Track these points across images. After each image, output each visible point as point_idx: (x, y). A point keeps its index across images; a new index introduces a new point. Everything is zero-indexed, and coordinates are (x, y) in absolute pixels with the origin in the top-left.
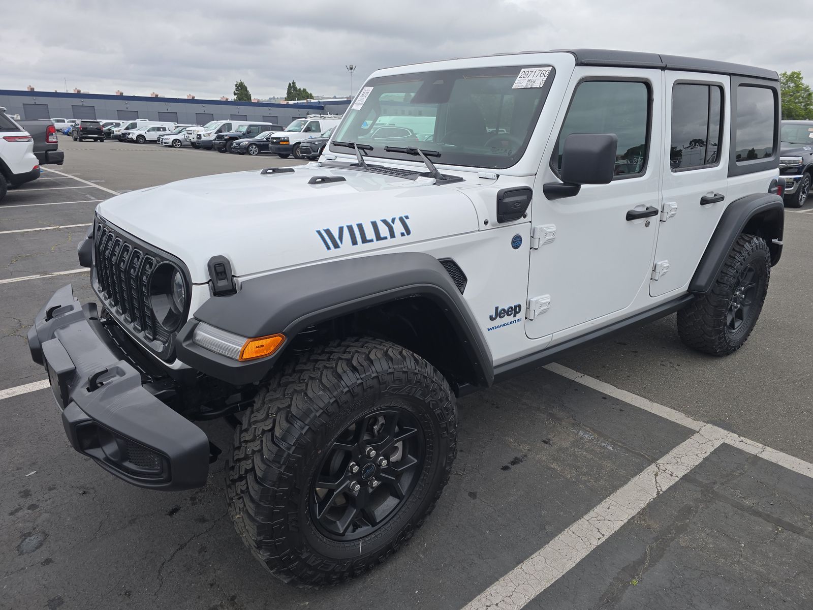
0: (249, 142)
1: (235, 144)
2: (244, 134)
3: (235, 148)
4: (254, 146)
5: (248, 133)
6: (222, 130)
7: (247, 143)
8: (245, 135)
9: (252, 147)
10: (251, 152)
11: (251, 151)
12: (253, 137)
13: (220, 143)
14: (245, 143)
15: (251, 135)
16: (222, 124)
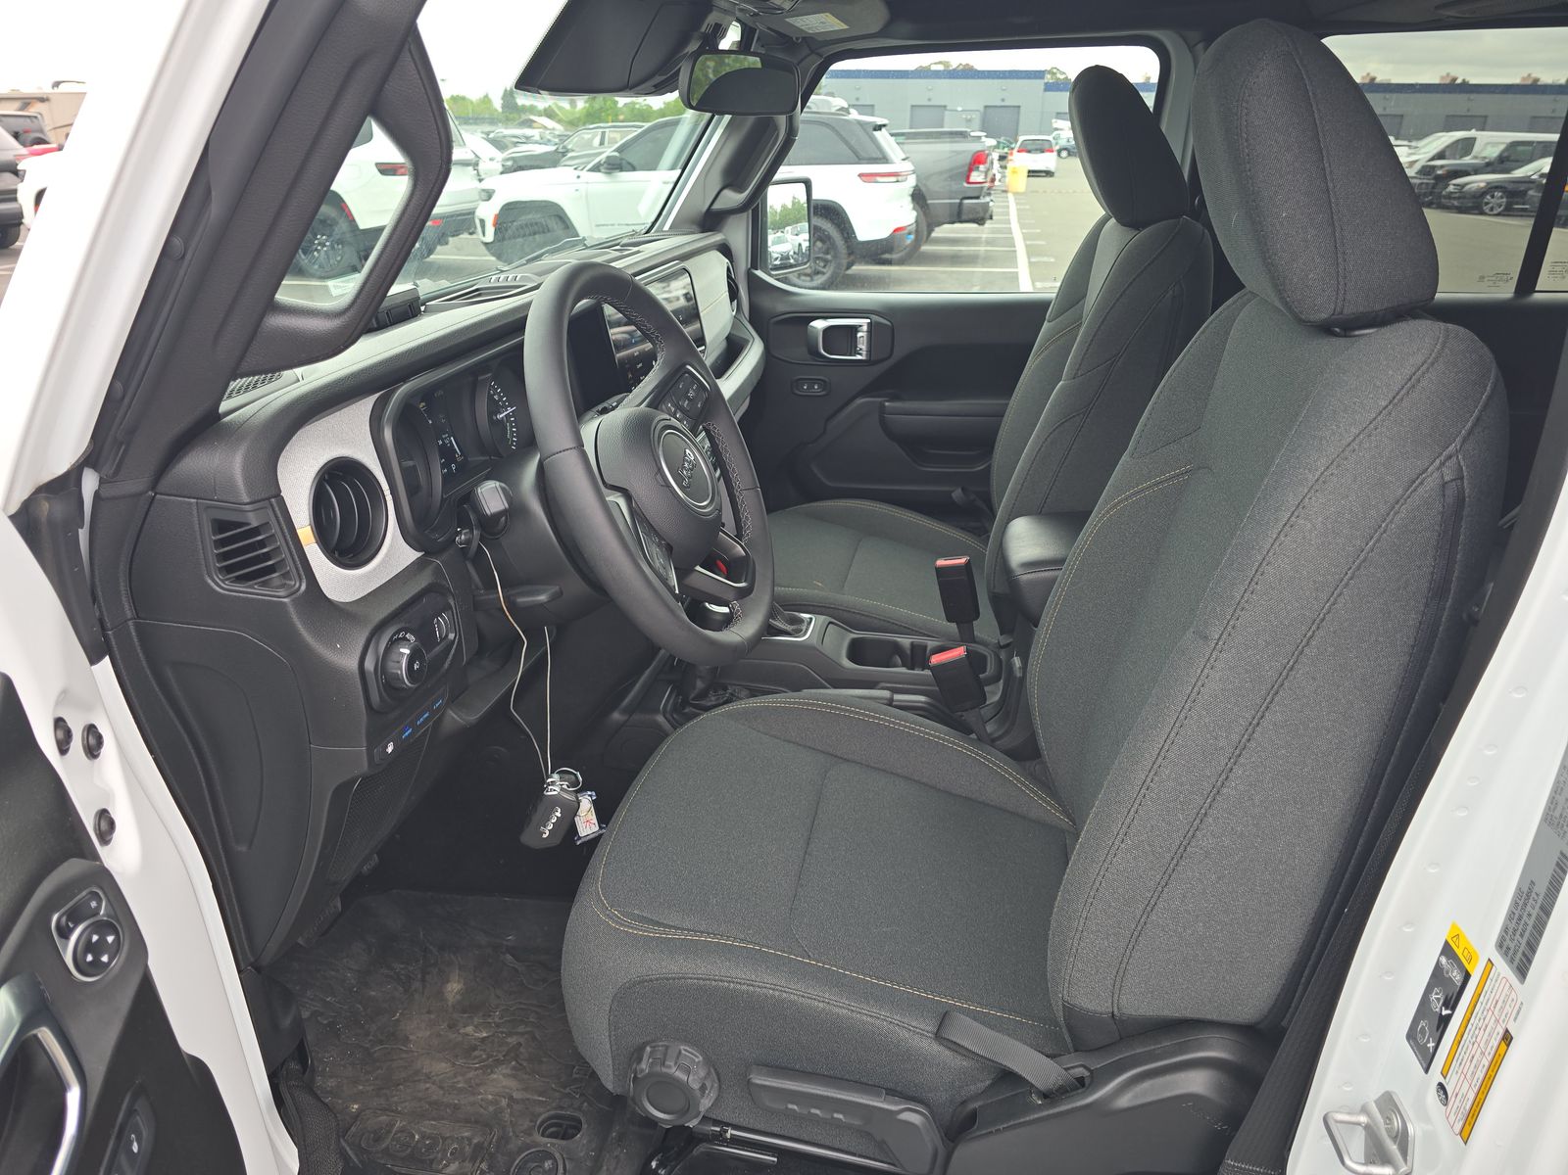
0: (1488, 183)
1: (1451, 188)
2: (1488, 164)
3: (1449, 196)
4: (1498, 194)
5: (1502, 162)
6: (1447, 153)
7: (1482, 185)
8: (1489, 167)
9: (1493, 197)
10: (1486, 209)
11: (1487, 204)
12: (1508, 171)
13: (1422, 184)
14: (1476, 185)
15: (1507, 165)
16: (1454, 139)
